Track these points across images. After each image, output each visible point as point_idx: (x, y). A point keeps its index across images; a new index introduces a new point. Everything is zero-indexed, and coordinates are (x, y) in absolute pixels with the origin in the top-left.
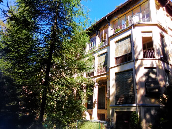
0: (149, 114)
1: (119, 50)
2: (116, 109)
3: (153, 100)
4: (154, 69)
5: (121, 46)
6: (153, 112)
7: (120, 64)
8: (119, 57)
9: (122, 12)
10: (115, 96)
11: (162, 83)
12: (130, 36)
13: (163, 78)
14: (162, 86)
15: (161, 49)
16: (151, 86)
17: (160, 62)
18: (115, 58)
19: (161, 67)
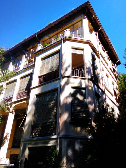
0: (72, 150)
1: (45, 67)
2: (29, 144)
3: (79, 129)
4: (83, 90)
5: (48, 63)
6: (77, 147)
7: (44, 83)
8: (43, 76)
9: (54, 31)
10: (32, 126)
11: (91, 107)
12: (59, 52)
13: (92, 101)
14: (90, 110)
15: (91, 68)
16: (77, 110)
17: (89, 82)
18: (39, 77)
19: (90, 88)
